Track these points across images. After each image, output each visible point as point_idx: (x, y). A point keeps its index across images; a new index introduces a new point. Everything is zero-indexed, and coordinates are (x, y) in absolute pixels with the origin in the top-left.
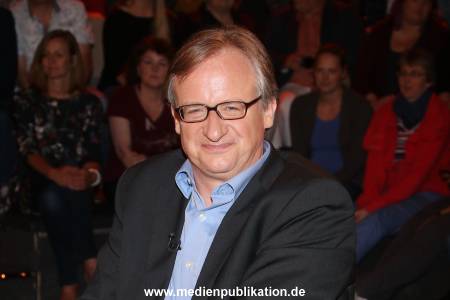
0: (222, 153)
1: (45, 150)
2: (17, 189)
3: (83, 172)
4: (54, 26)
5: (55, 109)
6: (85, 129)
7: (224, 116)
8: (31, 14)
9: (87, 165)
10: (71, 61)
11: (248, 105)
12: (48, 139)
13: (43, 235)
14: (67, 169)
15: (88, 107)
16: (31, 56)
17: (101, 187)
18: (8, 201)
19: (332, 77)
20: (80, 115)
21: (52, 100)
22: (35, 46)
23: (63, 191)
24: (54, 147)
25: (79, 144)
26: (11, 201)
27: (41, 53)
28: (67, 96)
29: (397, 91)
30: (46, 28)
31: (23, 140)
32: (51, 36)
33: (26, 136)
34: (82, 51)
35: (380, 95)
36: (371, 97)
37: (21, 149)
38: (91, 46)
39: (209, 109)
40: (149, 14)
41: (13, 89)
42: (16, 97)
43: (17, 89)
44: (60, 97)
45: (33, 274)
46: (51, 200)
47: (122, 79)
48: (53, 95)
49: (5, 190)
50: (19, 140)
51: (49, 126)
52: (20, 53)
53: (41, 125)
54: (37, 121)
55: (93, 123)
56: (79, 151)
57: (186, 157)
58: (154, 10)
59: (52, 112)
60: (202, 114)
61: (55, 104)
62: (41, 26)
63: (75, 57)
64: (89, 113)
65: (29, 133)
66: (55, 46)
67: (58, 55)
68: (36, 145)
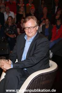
1: (8, 32)
4: (10, 15)
7: (31, 29)
11: (34, 27)
13: (8, 44)
14: (11, 35)
15: (14, 26)
16: (6, 19)
19: (48, 22)
23: (11, 38)
30: (8, 16)
34: (13, 19)
36: (53, 25)
38: (15, 18)
40: (22, 14)
43: (4, 24)
44: (10, 25)
46: (9, 39)
47: (19, 23)
49: (3, 38)
54: (7, 28)
56: (13, 32)
57: (26, 34)
58: (23, 13)
66: (10, 18)
67: (10, 19)
68: (7, 32)
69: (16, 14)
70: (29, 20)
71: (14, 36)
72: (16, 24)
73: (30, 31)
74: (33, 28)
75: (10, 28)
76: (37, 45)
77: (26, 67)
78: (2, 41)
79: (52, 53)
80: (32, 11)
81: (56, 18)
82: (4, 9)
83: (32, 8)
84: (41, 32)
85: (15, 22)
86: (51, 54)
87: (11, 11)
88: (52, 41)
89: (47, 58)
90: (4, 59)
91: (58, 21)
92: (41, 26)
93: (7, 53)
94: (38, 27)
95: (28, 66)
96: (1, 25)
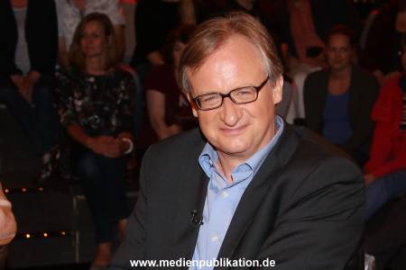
0: (238, 135)
1: (83, 121)
2: (58, 156)
3: (117, 140)
5: (92, 84)
6: (119, 102)
7: (238, 101)
9: (121, 135)
10: (107, 41)
11: (258, 89)
12: (86, 111)
13: (82, 197)
15: (122, 83)
17: (133, 155)
18: (50, 168)
20: (115, 90)
21: (90, 76)
22: (73, 29)
24: (91, 118)
25: (114, 116)
26: (53, 167)
28: (103, 73)
30: (82, 12)
31: (63, 112)
33: (66, 109)
36: (377, 73)
37: (62, 121)
38: (123, 27)
39: (223, 96)
41: (54, 66)
42: (57, 74)
43: (57, 67)
44: (97, 73)
45: (72, 233)
48: (90, 71)
50: (60, 112)
51: (87, 99)
52: (60, 35)
53: (80, 99)
54: (76, 95)
55: (127, 97)
56: (114, 122)
59: (89, 87)
60: (218, 101)
61: (92, 80)
62: (77, 10)
63: (110, 37)
64: (123, 87)
65: (69, 106)
66: (92, 28)
67: (95, 35)
68: (75, 116)
70: (217, 47)
72: (133, 65)
73: (231, 119)
74: (250, 97)
93: (77, 259)
94: (281, 82)
96: (36, 75)
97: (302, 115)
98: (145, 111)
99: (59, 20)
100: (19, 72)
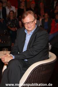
4: (11, 10)
8: (8, 8)
11: (33, 22)
13: (10, 36)
14: (13, 28)
16: (8, 14)
19: (47, 16)
21: (11, 19)
22: (9, 12)
27: (9, 13)
29: (55, 18)
30: (10, 10)
32: (11, 11)
35: (53, 19)
36: (52, 19)
39: (28, 23)
40: (23, 8)
43: (6, 18)
45: (8, 42)
49: (5, 31)
54: (9, 22)
56: (14, 26)
58: (24, 8)
66: (11, 12)
67: (12, 13)
68: (9, 25)
69: (17, 9)
71: (16, 29)
72: (17, 18)
75: (12, 22)
76: (37, 38)
77: (27, 58)
78: (5, 33)
79: (51, 45)
80: (32, 6)
81: (55, 13)
82: (6, 4)
83: (32, 3)
84: (40, 26)
85: (17, 16)
86: (50, 47)
87: (13, 6)
88: (51, 34)
89: (46, 50)
90: (6, 50)
91: (57, 15)
92: (41, 20)
93: (9, 45)
95: (28, 57)
96: (3, 19)
97: (41, 25)
98: (19, 24)
99: (7, 11)
100: (1, 19)
